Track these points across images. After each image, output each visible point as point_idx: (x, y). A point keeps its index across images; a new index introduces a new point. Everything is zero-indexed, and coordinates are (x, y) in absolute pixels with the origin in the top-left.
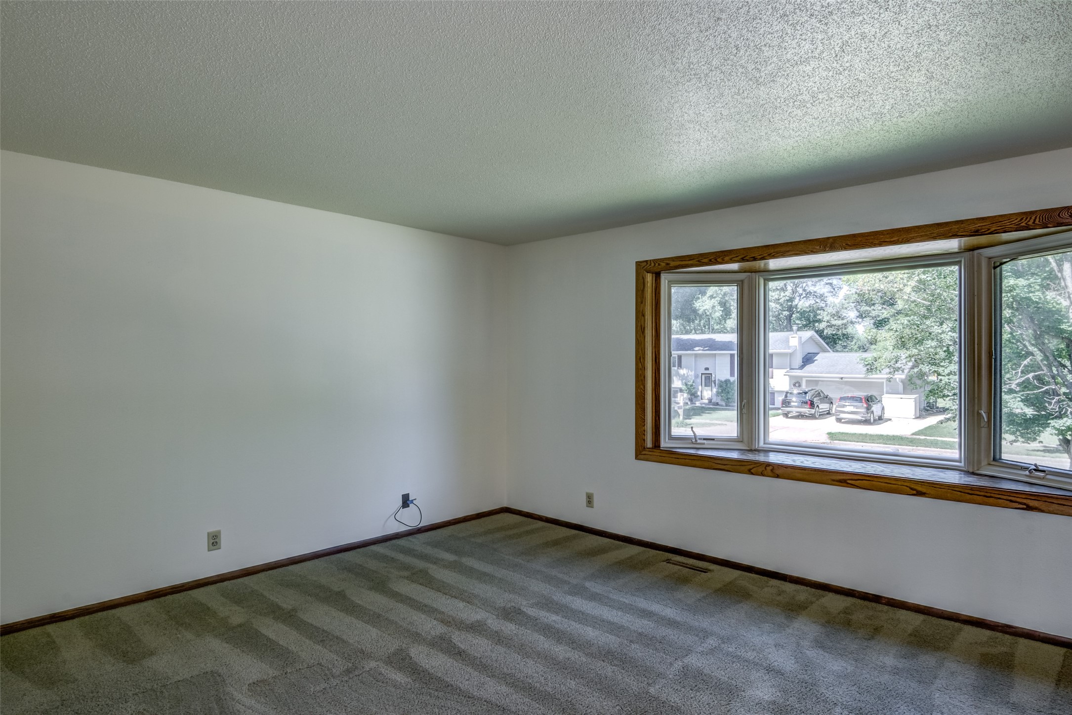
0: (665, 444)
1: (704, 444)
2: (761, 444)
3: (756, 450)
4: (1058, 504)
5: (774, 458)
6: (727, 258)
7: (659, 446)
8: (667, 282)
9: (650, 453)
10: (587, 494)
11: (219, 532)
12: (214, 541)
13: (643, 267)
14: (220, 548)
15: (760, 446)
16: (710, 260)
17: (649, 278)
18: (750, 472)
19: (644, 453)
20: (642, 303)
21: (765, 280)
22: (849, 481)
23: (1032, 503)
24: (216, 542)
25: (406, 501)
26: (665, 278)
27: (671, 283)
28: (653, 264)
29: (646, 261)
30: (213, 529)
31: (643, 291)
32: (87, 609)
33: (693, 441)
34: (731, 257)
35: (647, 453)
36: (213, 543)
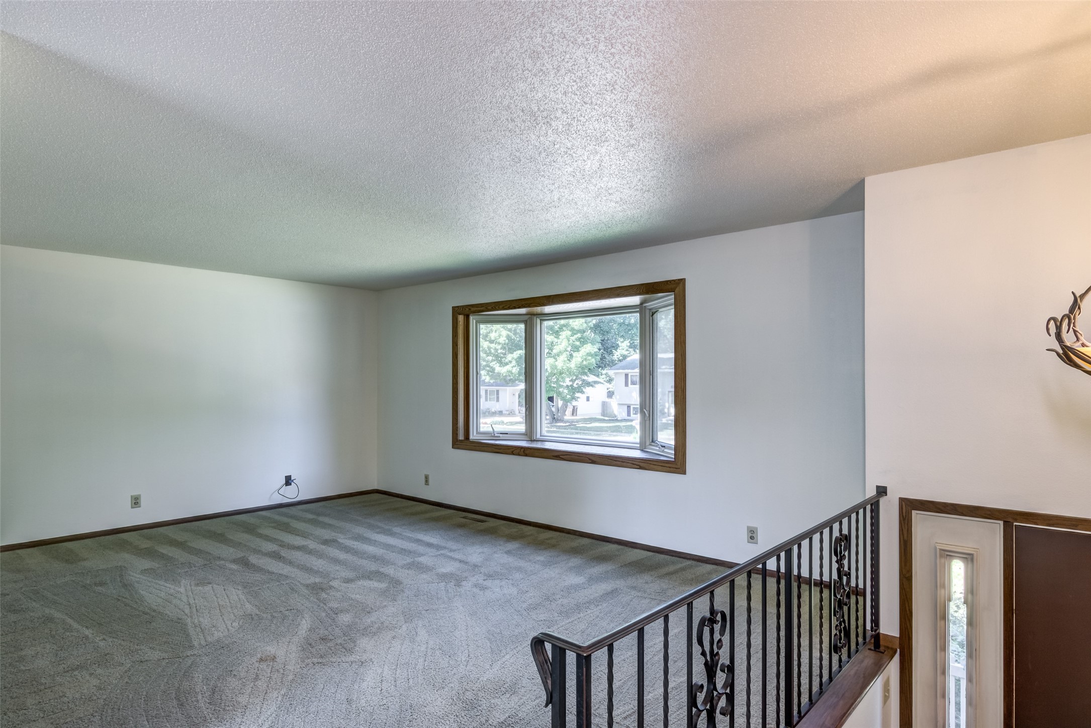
0: (473, 436)
1: (500, 437)
2: (538, 436)
3: (534, 440)
4: (662, 466)
5: (548, 446)
6: (501, 307)
7: (469, 439)
8: (475, 321)
9: (461, 443)
10: (425, 475)
11: (140, 496)
12: (136, 502)
13: (456, 311)
14: (140, 507)
15: (537, 437)
16: (492, 308)
17: (461, 318)
18: (513, 454)
19: (456, 443)
20: (456, 336)
21: (541, 320)
22: (561, 456)
23: (642, 464)
24: (137, 502)
25: (288, 481)
26: (473, 319)
27: (479, 322)
28: (461, 309)
29: (458, 307)
30: (135, 493)
31: (457, 327)
32: (44, 542)
33: (492, 435)
34: (503, 306)
35: (458, 443)
36: (135, 503)
